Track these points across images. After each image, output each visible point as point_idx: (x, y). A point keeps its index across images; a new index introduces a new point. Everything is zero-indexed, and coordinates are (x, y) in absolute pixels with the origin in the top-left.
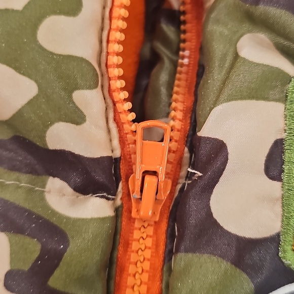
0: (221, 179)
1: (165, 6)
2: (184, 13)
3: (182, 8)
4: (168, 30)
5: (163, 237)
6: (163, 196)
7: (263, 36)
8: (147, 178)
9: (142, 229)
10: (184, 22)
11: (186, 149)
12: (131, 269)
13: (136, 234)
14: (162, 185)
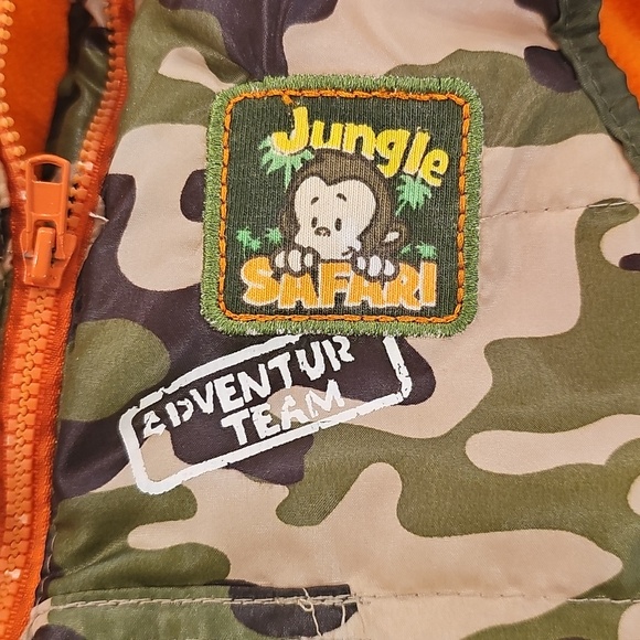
0: (129, 223)
1: (92, 25)
2: (112, 31)
3: (109, 25)
4: (92, 54)
5: (67, 311)
6: (65, 254)
7: (193, 51)
8: (41, 231)
9: (39, 300)
10: (113, 44)
11: (100, 199)
12: (21, 348)
13: (30, 306)
14: (60, 239)
